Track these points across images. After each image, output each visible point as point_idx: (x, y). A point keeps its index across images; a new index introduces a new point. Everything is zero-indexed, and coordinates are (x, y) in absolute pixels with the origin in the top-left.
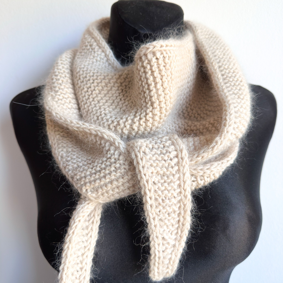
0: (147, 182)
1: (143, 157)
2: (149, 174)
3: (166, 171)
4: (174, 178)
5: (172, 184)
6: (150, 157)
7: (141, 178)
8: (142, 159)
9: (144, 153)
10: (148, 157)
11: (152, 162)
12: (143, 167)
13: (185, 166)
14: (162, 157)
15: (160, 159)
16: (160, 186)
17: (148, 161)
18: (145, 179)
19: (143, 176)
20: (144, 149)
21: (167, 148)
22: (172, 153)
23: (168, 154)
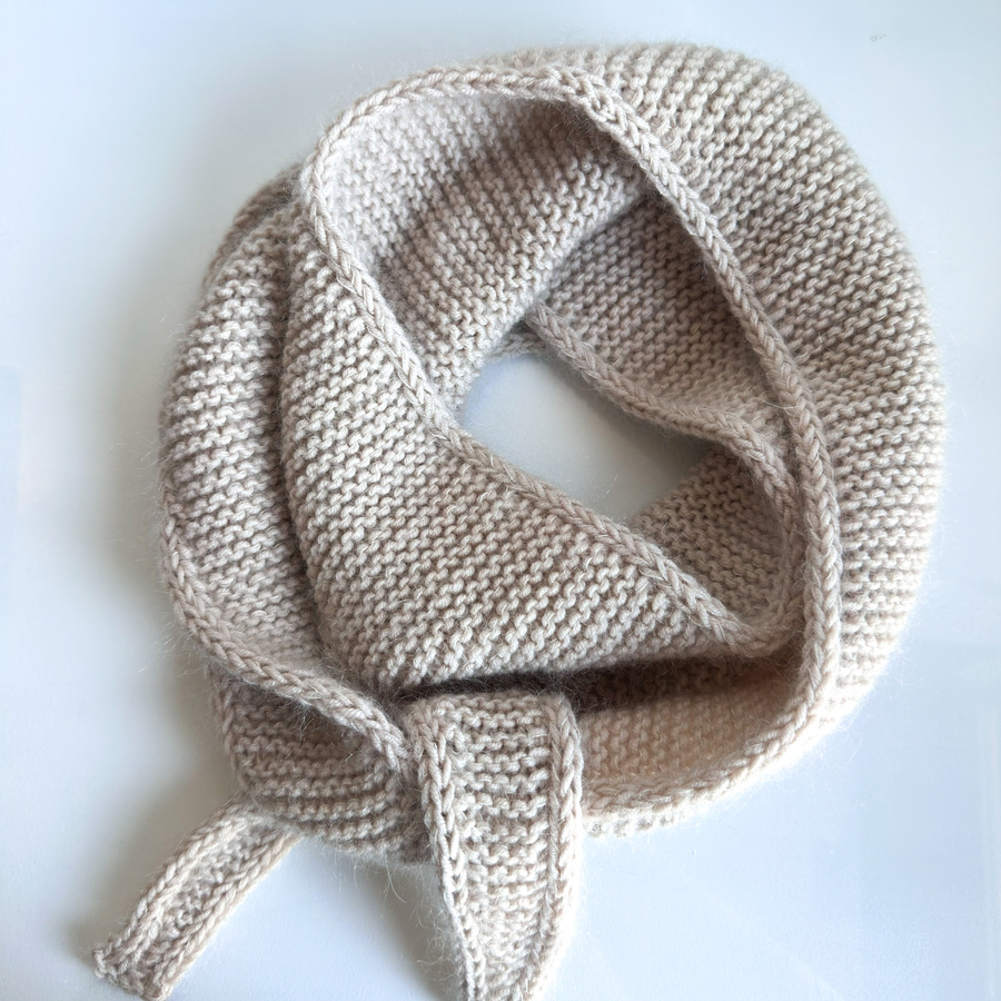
0: (449, 838)
1: (445, 761)
2: (458, 814)
3: (508, 807)
4: (528, 832)
5: (522, 852)
6: (468, 763)
7: (434, 824)
8: (441, 766)
9: (452, 745)
10: (461, 763)
11: (470, 776)
12: (443, 792)
13: (566, 797)
14: (502, 763)
15: (497, 769)
16: (486, 852)
17: (459, 775)
18: (443, 828)
19: (441, 820)
20: (452, 735)
21: (522, 735)
22: (531, 754)
23: (521, 755)
